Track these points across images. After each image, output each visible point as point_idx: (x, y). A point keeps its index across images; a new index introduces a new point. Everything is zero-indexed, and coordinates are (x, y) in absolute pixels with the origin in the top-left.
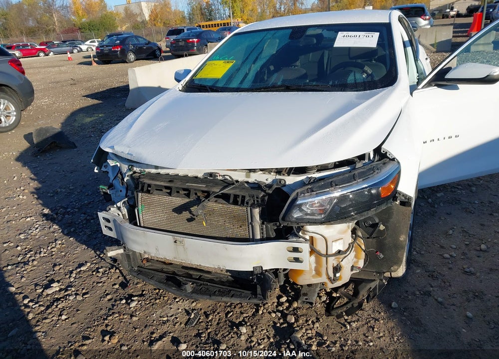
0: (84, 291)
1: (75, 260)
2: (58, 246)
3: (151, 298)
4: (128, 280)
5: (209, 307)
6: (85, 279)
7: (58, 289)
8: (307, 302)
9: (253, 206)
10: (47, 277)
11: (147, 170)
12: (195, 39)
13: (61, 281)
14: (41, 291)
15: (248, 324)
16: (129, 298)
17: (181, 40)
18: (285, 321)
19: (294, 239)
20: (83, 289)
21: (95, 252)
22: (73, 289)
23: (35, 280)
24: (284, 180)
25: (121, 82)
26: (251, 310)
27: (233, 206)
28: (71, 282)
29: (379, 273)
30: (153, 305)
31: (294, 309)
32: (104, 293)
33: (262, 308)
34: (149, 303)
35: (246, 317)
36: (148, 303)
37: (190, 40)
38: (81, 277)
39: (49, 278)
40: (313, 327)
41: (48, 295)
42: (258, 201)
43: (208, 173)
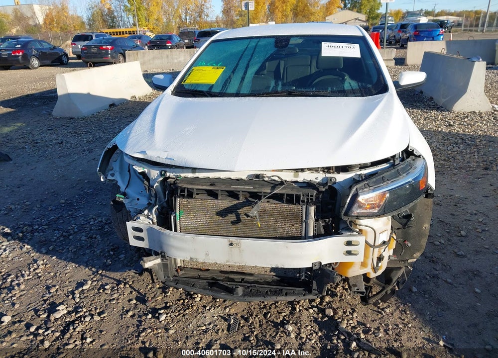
0: (98, 311)
1: (70, 280)
2: (41, 267)
3: (178, 309)
4: (143, 294)
5: (244, 310)
6: (92, 298)
7: (65, 312)
8: (358, 292)
9: (308, 204)
10: (45, 301)
11: (183, 175)
12: (108, 47)
13: (65, 303)
14: (45, 315)
15: (291, 322)
16: (155, 312)
17: (93, 47)
18: (325, 315)
19: (348, 234)
20: (96, 309)
21: (90, 270)
22: (85, 310)
23: (32, 305)
24: (335, 178)
25: (34, 89)
26: (287, 309)
27: (286, 206)
28: (77, 303)
29: (404, 261)
30: (184, 315)
31: (328, 304)
32: (123, 310)
33: (298, 306)
34: (179, 315)
35: (286, 316)
36: (177, 314)
37: (104, 47)
38: (87, 296)
39: (48, 301)
40: (353, 317)
41: (56, 320)
42: (311, 199)
43: (255, 175)
